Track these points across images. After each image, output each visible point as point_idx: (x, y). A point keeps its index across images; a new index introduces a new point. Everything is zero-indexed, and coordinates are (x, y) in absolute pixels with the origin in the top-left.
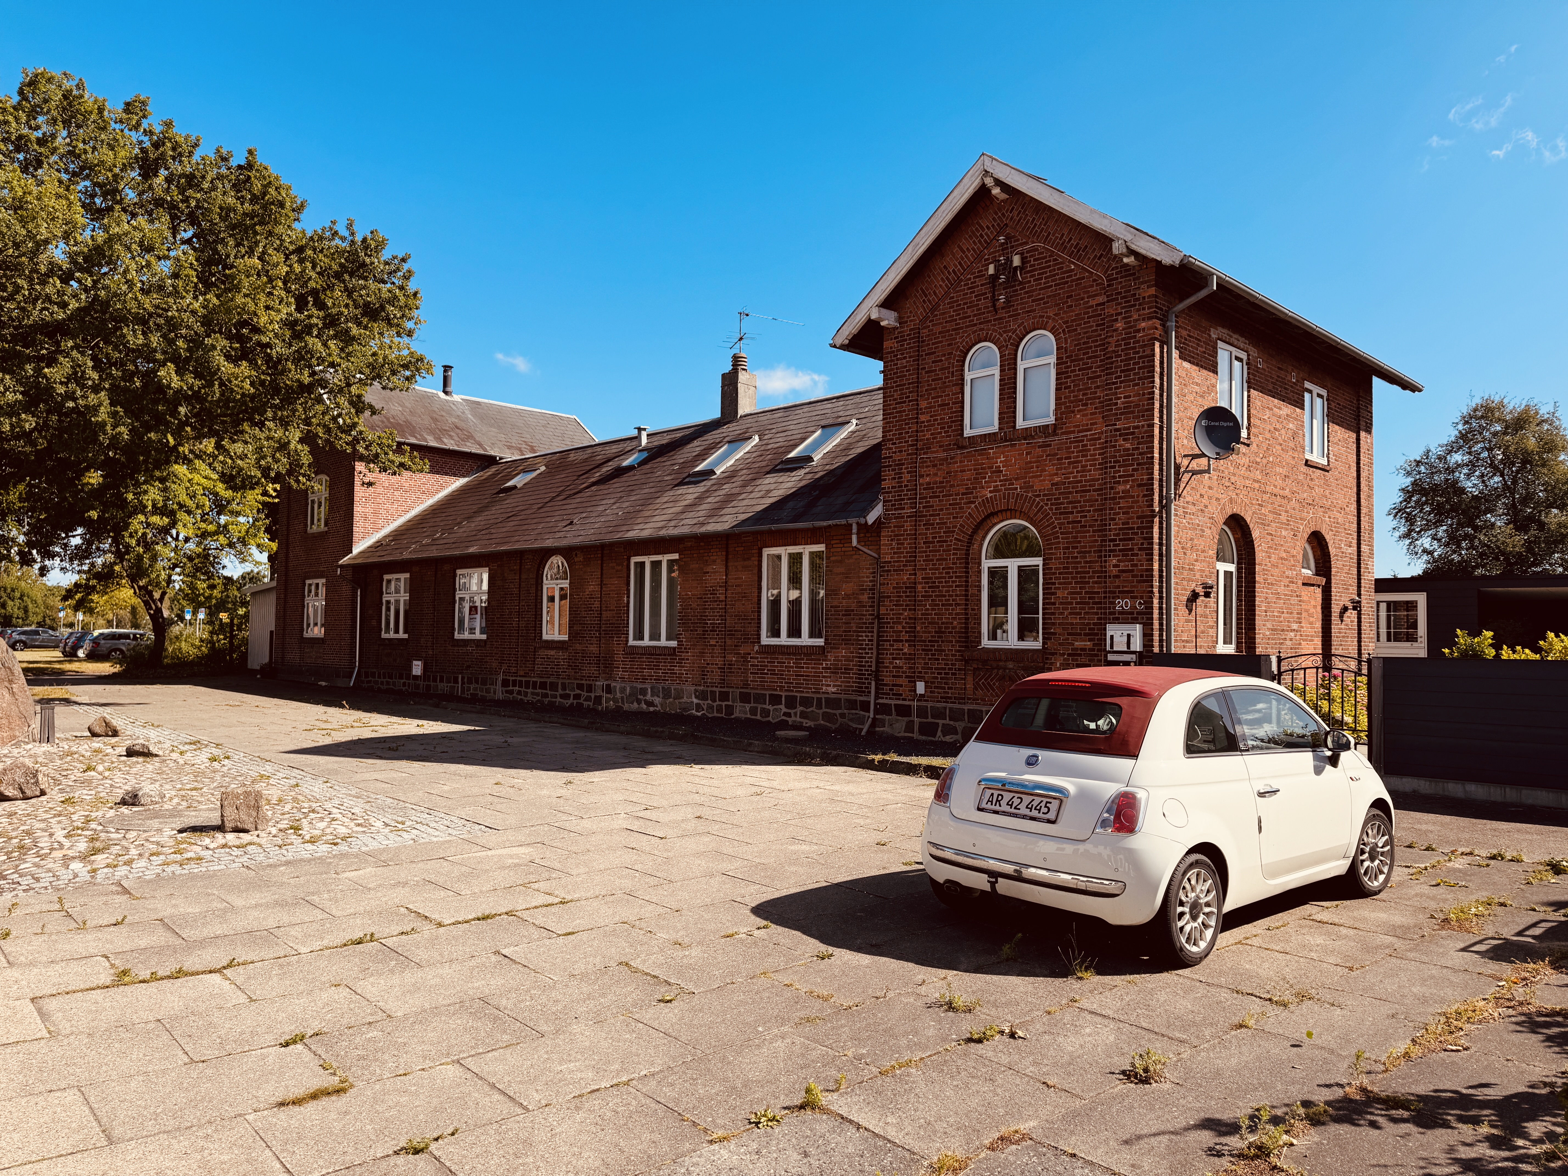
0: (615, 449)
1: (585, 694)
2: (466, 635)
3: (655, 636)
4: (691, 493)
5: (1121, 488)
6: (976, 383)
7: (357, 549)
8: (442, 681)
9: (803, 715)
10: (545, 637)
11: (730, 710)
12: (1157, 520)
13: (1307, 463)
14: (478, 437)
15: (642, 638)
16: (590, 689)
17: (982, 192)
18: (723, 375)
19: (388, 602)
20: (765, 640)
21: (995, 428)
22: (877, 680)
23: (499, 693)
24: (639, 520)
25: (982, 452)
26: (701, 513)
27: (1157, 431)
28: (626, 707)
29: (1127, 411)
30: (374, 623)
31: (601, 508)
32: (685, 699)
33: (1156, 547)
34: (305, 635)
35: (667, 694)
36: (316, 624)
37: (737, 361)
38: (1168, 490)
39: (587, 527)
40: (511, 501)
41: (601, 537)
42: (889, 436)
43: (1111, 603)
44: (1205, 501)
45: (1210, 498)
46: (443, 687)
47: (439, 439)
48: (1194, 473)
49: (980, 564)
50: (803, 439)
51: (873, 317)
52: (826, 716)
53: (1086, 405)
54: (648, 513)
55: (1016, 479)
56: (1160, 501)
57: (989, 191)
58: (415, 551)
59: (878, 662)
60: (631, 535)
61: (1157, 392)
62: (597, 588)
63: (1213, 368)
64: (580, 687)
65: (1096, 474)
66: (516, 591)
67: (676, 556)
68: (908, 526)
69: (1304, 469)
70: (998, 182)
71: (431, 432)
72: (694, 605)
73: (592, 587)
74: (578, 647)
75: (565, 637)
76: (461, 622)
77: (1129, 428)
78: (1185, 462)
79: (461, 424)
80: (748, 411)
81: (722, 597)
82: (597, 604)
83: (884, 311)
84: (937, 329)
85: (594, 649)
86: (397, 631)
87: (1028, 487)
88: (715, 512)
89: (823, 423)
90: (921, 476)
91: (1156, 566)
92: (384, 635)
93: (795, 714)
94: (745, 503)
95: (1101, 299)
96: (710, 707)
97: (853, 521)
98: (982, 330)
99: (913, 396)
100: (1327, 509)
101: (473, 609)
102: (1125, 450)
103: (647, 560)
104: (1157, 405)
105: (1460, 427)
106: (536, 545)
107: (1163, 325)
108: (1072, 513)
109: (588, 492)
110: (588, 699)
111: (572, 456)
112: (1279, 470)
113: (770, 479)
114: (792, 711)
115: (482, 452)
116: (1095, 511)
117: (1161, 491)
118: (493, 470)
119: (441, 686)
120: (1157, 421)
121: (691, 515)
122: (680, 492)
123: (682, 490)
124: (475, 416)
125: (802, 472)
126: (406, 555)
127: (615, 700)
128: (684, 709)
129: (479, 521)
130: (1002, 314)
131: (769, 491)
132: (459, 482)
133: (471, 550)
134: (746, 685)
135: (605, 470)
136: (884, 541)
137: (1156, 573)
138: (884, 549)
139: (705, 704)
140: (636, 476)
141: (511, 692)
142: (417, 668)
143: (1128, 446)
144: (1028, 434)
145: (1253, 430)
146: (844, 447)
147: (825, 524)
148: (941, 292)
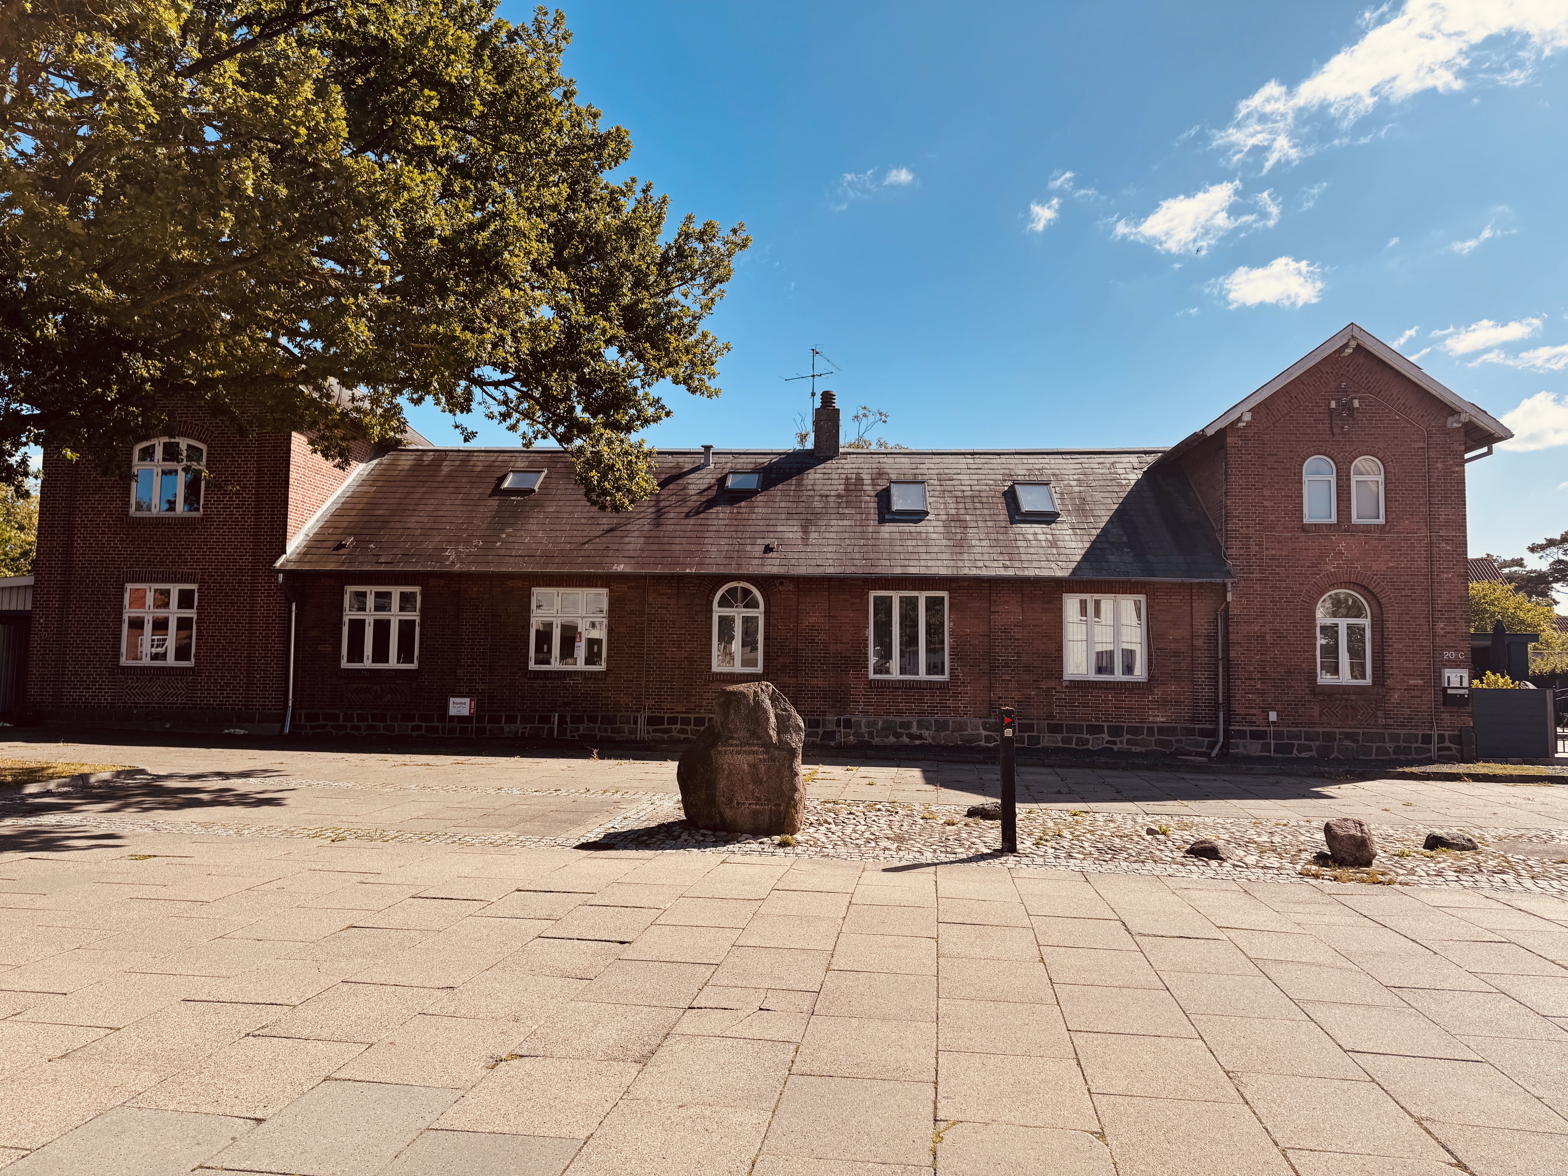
2: (556, 666)
3: (908, 670)
5: (1445, 576)
6: (1312, 484)
7: (290, 549)
8: (512, 721)
9: (1131, 742)
10: (716, 669)
11: (1035, 740)
15: (888, 672)
19: (358, 622)
20: (1068, 676)
21: (1333, 520)
22: (1228, 711)
23: (642, 733)
25: (1323, 537)
29: (1446, 524)
30: (324, 648)
31: (791, 536)
32: (968, 732)
35: (941, 727)
43: (1440, 654)
46: (515, 728)
49: (1314, 621)
52: (1160, 742)
53: (1412, 515)
55: (1357, 561)
59: (1228, 696)
65: (1423, 564)
68: (1257, 587)
75: (754, 669)
76: (542, 649)
77: (1449, 536)
82: (822, 637)
85: (817, 682)
86: (381, 659)
90: (1267, 549)
92: (348, 665)
93: (1121, 742)
98: (1322, 446)
99: (1258, 485)
102: (1447, 551)
103: (896, 595)
108: (1404, 589)
110: (812, 735)
114: (1118, 740)
116: (1422, 589)
119: (509, 727)
122: (903, 529)
129: (539, 529)
132: (359, 469)
134: (1052, 717)
135: (693, 487)
136: (1233, 598)
142: (460, 707)
143: (1449, 548)
144: (1362, 529)
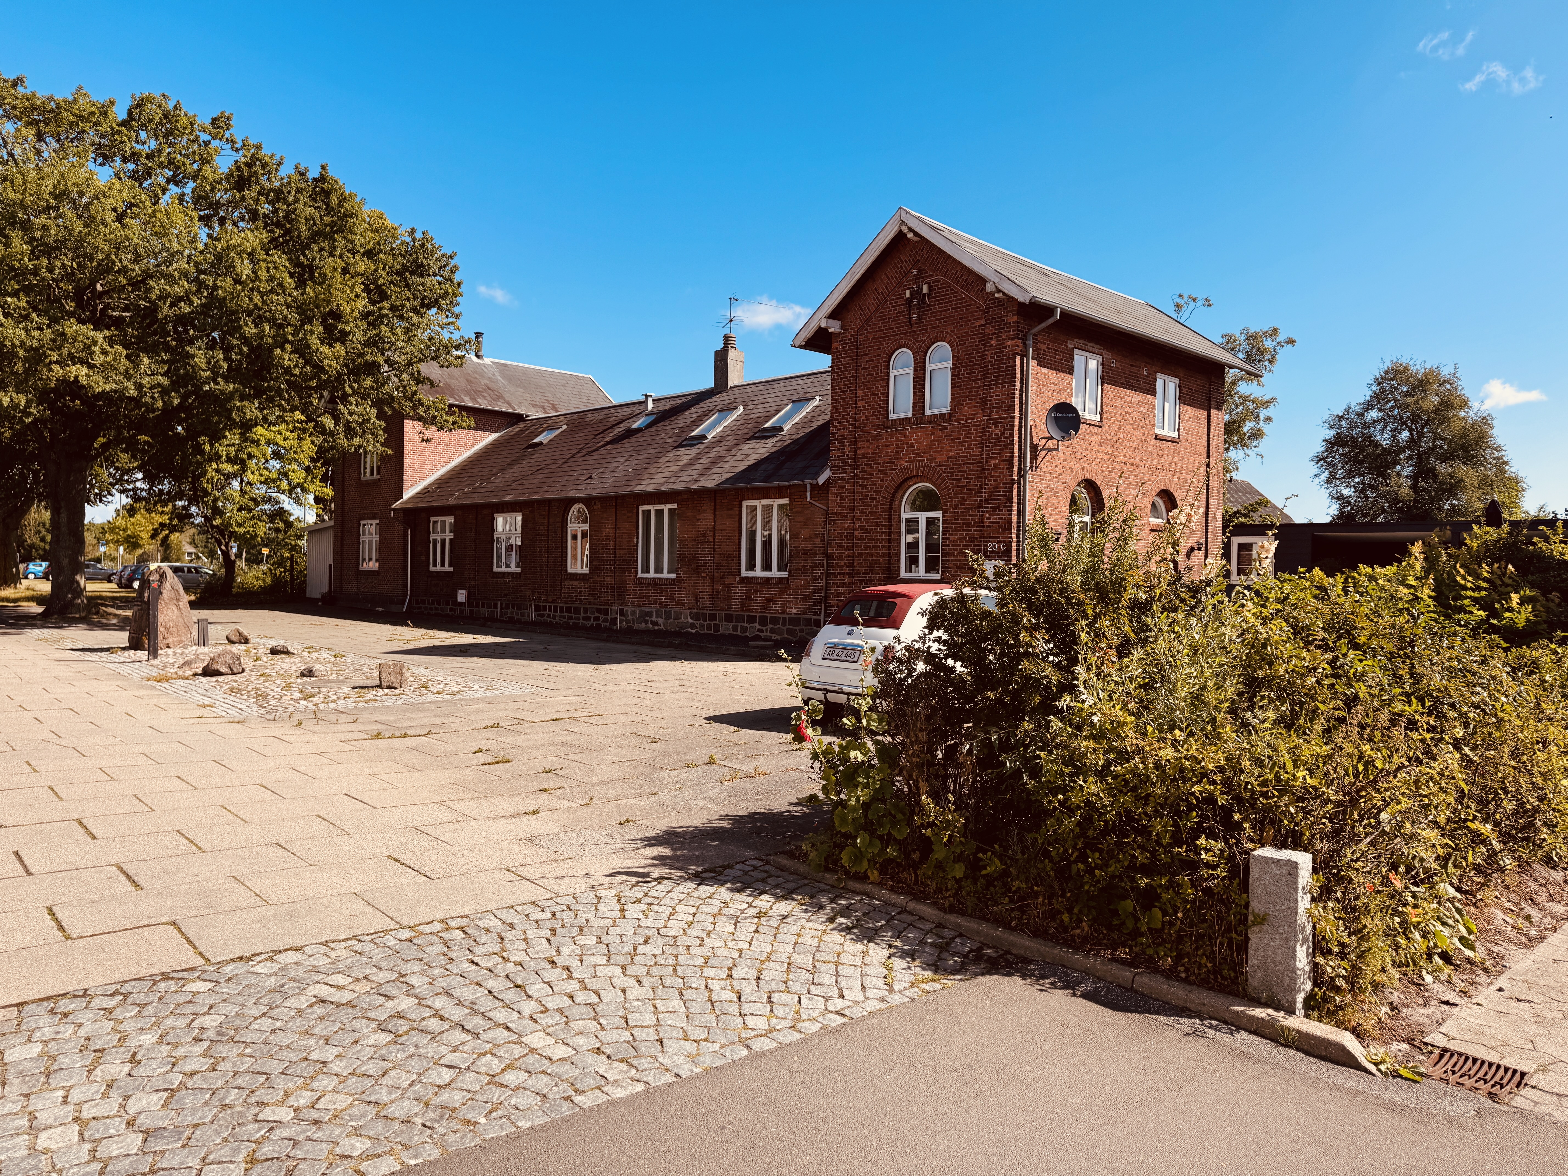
0: (625, 412)
1: (603, 616)
2: (504, 569)
3: (659, 570)
4: (687, 454)
5: (992, 462)
6: (898, 379)
7: (406, 496)
8: (483, 606)
9: (772, 631)
10: (570, 570)
11: (717, 628)
12: (1016, 485)
13: (1157, 438)
14: (507, 396)
15: (648, 572)
16: (607, 612)
17: (900, 239)
18: (716, 352)
19: (435, 541)
20: (744, 573)
21: (909, 414)
22: (826, 602)
23: (532, 617)
24: (646, 476)
25: (901, 432)
26: (695, 472)
27: (1017, 421)
28: (636, 626)
29: (997, 406)
30: (423, 558)
31: (615, 465)
32: (683, 620)
33: (1015, 505)
34: (361, 568)
35: (668, 616)
36: (370, 559)
37: (727, 339)
38: (1025, 463)
39: (604, 481)
40: (538, 456)
41: (615, 490)
42: (836, 416)
43: (985, 545)
44: (1060, 470)
45: (1064, 468)
46: (484, 611)
47: (474, 399)
48: (1050, 450)
49: (900, 515)
50: (778, 411)
51: (823, 326)
52: (790, 632)
53: (971, 400)
54: (653, 471)
55: (924, 453)
56: (1019, 472)
57: (905, 235)
58: (458, 498)
59: (826, 590)
60: (641, 488)
61: (1017, 392)
62: (613, 531)
63: (1070, 371)
64: (599, 611)
65: (978, 452)
66: (545, 532)
67: (675, 506)
68: (848, 486)
69: (1155, 442)
70: (911, 230)
71: (468, 393)
72: (690, 545)
73: (608, 530)
74: (597, 578)
75: (586, 570)
76: (499, 557)
77: (998, 419)
78: (1042, 442)
79: (492, 386)
80: (736, 383)
81: (711, 539)
82: (612, 544)
83: (830, 321)
84: (871, 336)
85: (609, 580)
86: (443, 565)
87: (932, 459)
88: (705, 472)
89: (795, 397)
90: (859, 448)
91: (1015, 519)
92: (432, 569)
93: (767, 630)
94: (729, 464)
95: (982, 322)
96: (702, 626)
97: (807, 482)
98: (902, 339)
99: (853, 387)
100: (1174, 472)
101: (509, 547)
102: (995, 435)
103: (653, 508)
104: (1017, 402)
105: (1374, 388)
106: (562, 495)
107: (1024, 343)
108: (961, 479)
109: (603, 451)
110: (606, 620)
111: (589, 417)
112: (1128, 444)
113: (749, 445)
114: (764, 628)
115: (510, 410)
116: (976, 478)
117: (1019, 465)
118: (521, 426)
119: (482, 610)
120: (1017, 414)
121: (687, 473)
122: (678, 453)
123: (680, 452)
124: (504, 377)
125: (775, 440)
126: (452, 501)
127: (627, 621)
128: (681, 628)
129: (512, 472)
130: (914, 329)
131: (748, 455)
132: (493, 437)
133: (508, 498)
134: (730, 609)
135: (617, 430)
136: (831, 497)
137: (1015, 524)
138: (831, 504)
139: (698, 623)
140: (644, 437)
141: (542, 616)
142: (462, 596)
143: (998, 431)
144: (933, 419)
145: (1105, 415)
146: (808, 420)
147: (787, 483)
148: (873, 308)
